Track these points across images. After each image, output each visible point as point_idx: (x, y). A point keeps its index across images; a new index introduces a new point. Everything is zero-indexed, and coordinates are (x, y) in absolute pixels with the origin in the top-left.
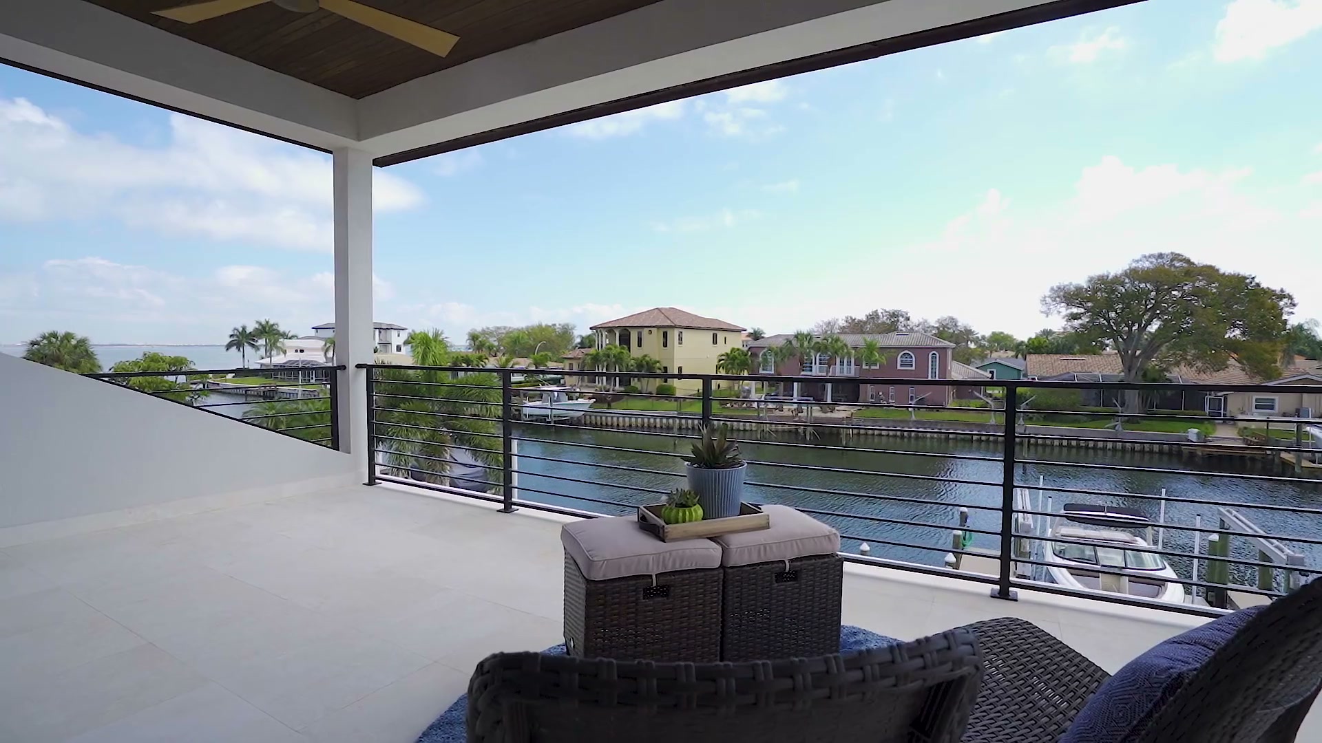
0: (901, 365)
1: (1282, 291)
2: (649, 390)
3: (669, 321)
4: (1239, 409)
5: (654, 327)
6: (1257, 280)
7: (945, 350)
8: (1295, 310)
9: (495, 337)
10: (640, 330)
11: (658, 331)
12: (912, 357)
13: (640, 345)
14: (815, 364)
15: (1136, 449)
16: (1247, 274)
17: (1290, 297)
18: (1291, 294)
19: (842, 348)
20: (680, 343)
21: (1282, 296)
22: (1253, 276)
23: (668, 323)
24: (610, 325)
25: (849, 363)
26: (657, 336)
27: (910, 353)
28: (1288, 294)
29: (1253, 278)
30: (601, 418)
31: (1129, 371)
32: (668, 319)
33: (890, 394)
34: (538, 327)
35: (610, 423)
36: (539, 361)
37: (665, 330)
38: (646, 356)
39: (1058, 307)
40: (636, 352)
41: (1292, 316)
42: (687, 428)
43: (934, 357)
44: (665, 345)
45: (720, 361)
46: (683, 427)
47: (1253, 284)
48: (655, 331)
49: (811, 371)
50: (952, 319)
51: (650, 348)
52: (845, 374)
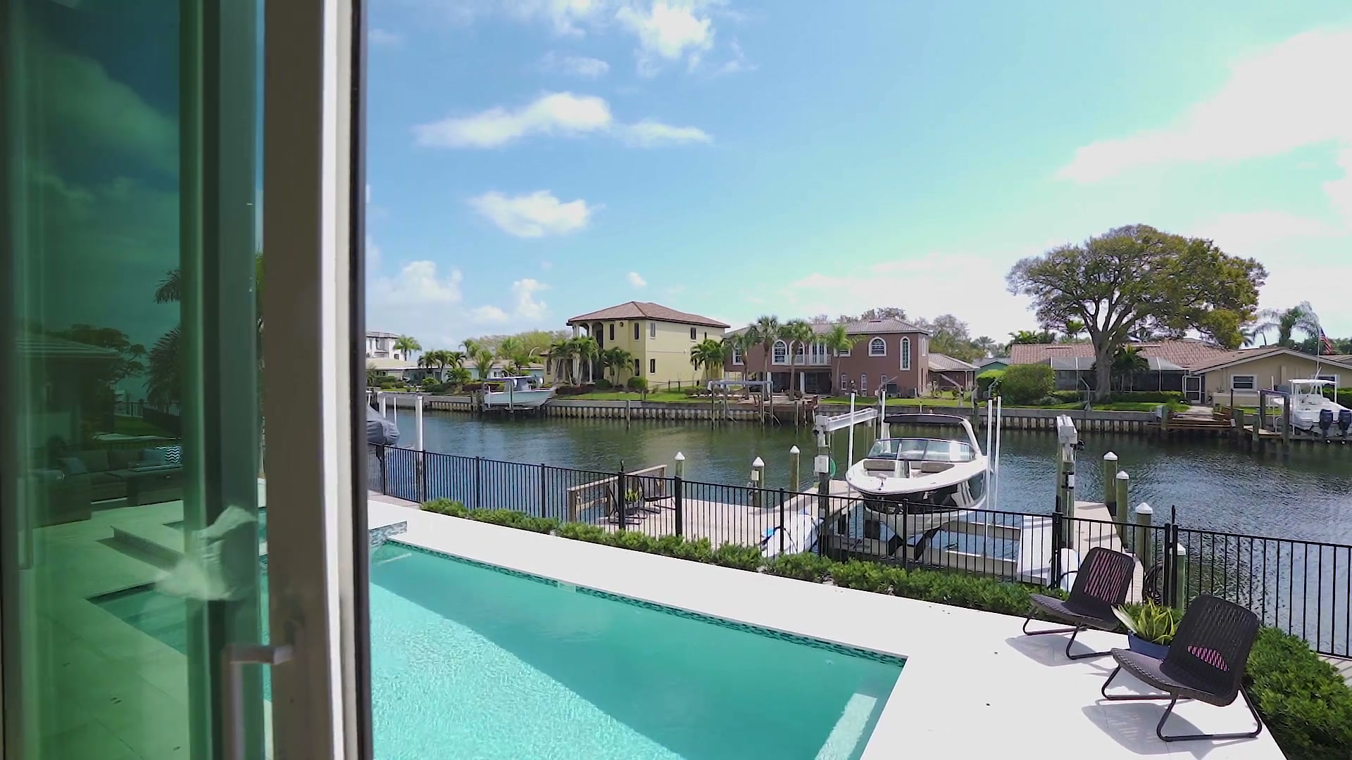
0: (873, 352)
1: (1252, 260)
2: (620, 383)
3: (641, 313)
4: (1218, 389)
5: (625, 319)
6: (1215, 245)
7: (916, 335)
8: (1266, 280)
9: (493, 346)
10: (612, 323)
11: (629, 323)
12: (883, 344)
13: (612, 338)
14: (788, 354)
15: (1106, 429)
16: (1204, 238)
17: (1260, 267)
18: (1261, 264)
19: (806, 332)
20: (651, 335)
21: (1251, 265)
22: (1210, 240)
23: (641, 315)
24: (583, 318)
25: (822, 352)
26: (628, 328)
27: (880, 338)
28: (1258, 264)
29: (1211, 242)
30: (566, 409)
31: (1100, 348)
32: (641, 311)
33: (862, 382)
34: (535, 334)
35: (574, 414)
36: (520, 361)
37: (636, 322)
38: (616, 348)
39: (1025, 285)
40: (608, 345)
41: (1263, 286)
42: (652, 418)
43: (905, 344)
44: (637, 337)
45: (693, 353)
46: (647, 416)
47: (1212, 248)
48: (625, 322)
49: (783, 361)
50: (950, 317)
51: (621, 340)
52: (818, 363)
